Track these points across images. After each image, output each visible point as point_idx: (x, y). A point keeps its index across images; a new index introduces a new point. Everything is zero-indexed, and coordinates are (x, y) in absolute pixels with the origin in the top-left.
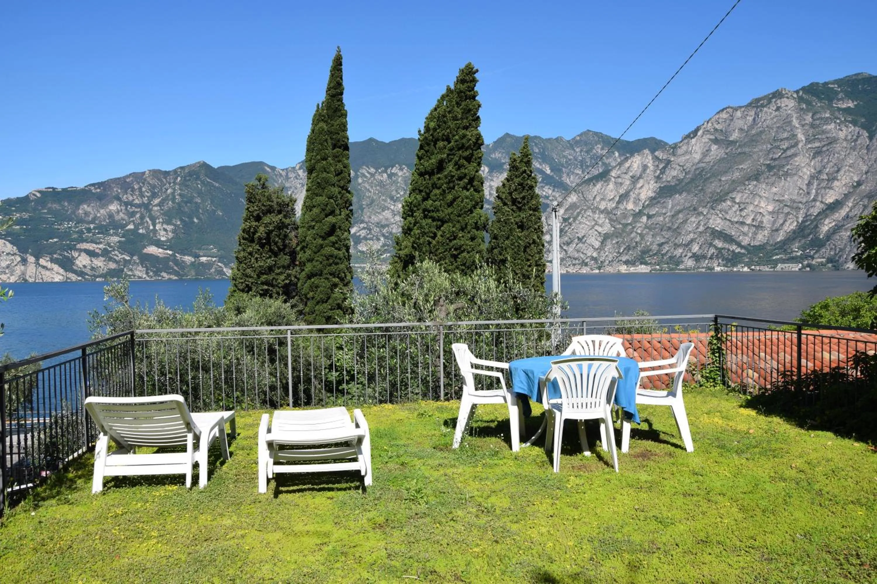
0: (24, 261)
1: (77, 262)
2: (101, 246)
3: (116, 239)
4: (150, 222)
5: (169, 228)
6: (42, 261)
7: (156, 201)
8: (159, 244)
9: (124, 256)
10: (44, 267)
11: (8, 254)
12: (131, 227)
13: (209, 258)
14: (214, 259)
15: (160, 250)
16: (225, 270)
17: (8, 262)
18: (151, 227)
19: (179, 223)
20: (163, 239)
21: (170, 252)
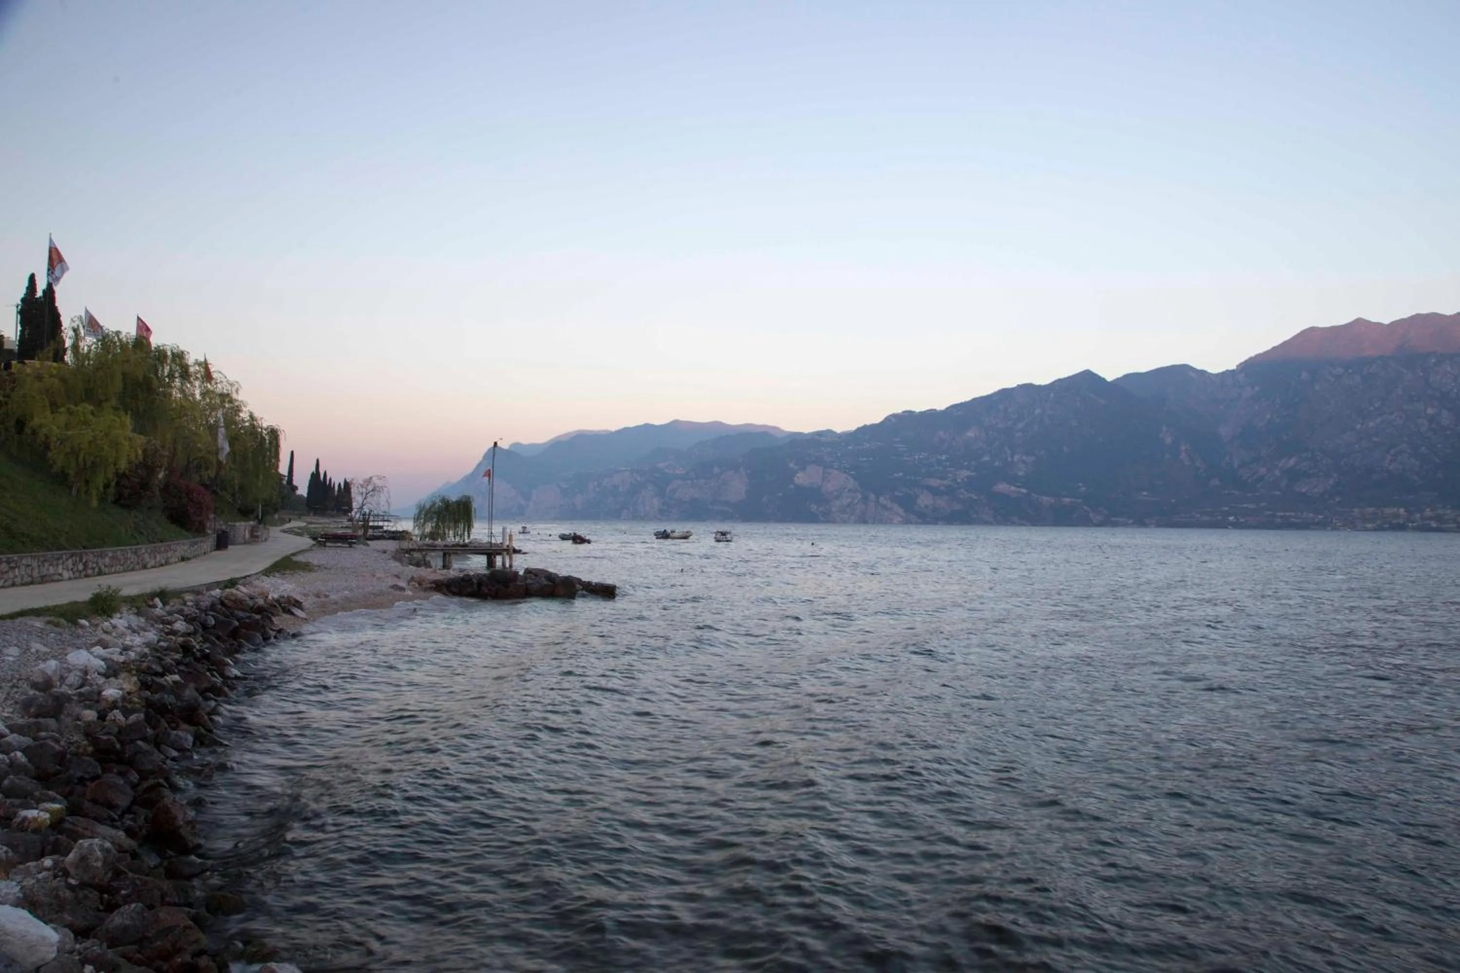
0: (865, 499)
1: (919, 501)
2: (945, 482)
3: (966, 473)
4: (1009, 452)
5: (1030, 459)
6: (882, 499)
7: (1020, 425)
8: (1013, 480)
9: (970, 495)
10: (885, 507)
11: (850, 491)
12: (986, 458)
13: (1073, 500)
14: (1080, 501)
15: (1013, 488)
16: (1091, 515)
17: (849, 500)
18: (1009, 459)
19: (1042, 453)
20: (1020, 473)
21: (1024, 491)
